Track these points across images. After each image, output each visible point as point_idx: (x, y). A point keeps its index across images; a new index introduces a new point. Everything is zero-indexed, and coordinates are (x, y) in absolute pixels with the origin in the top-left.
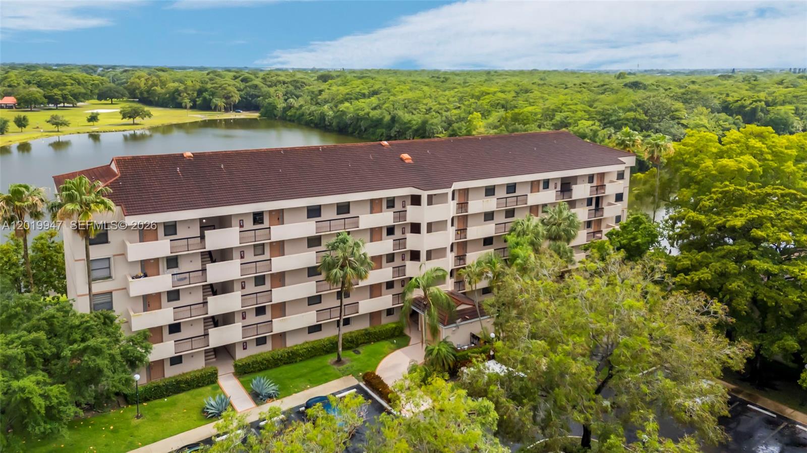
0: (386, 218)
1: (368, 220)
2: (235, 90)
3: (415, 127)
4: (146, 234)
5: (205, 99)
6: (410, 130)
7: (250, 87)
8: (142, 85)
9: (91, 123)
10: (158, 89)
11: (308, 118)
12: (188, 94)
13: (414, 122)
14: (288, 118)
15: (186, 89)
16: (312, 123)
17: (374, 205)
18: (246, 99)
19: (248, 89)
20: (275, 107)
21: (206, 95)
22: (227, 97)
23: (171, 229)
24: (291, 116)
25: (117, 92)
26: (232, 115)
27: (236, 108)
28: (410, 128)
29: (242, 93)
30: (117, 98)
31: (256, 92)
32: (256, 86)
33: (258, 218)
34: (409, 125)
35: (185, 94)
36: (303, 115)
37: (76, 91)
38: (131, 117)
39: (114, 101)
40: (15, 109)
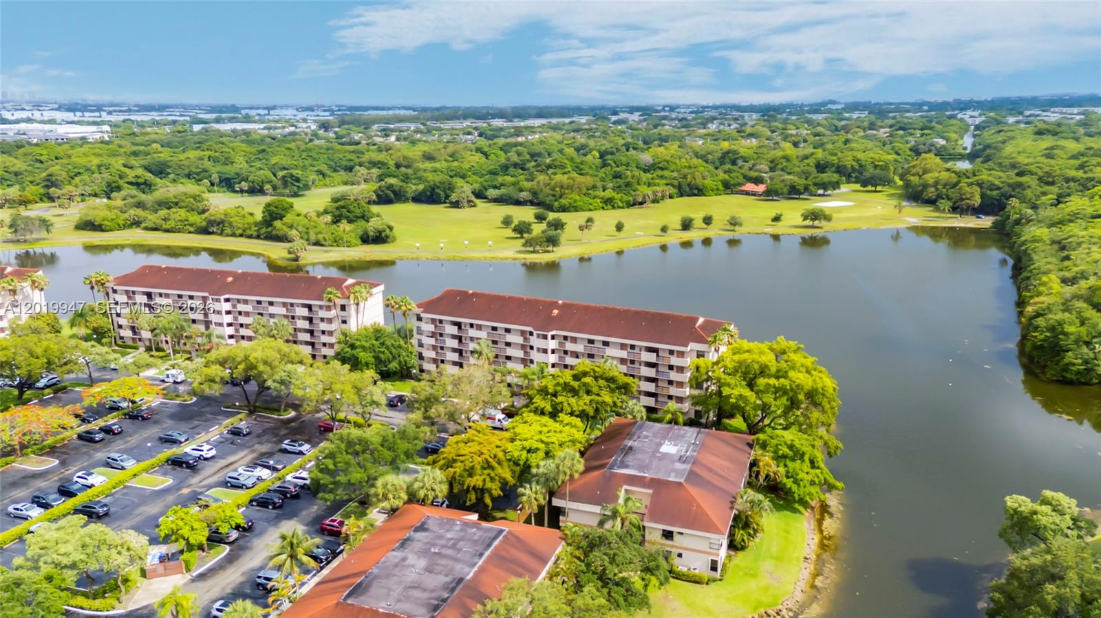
1: (514, 338)
2: (977, 191)
9: (774, 224)
17: (518, 332)
18: (996, 201)
19: (1008, 187)
20: (1008, 217)
22: (961, 199)
25: (880, 179)
29: (989, 193)
30: (882, 185)
31: (1015, 192)
36: (1019, 234)
38: (812, 219)
39: (879, 188)
40: (762, 198)
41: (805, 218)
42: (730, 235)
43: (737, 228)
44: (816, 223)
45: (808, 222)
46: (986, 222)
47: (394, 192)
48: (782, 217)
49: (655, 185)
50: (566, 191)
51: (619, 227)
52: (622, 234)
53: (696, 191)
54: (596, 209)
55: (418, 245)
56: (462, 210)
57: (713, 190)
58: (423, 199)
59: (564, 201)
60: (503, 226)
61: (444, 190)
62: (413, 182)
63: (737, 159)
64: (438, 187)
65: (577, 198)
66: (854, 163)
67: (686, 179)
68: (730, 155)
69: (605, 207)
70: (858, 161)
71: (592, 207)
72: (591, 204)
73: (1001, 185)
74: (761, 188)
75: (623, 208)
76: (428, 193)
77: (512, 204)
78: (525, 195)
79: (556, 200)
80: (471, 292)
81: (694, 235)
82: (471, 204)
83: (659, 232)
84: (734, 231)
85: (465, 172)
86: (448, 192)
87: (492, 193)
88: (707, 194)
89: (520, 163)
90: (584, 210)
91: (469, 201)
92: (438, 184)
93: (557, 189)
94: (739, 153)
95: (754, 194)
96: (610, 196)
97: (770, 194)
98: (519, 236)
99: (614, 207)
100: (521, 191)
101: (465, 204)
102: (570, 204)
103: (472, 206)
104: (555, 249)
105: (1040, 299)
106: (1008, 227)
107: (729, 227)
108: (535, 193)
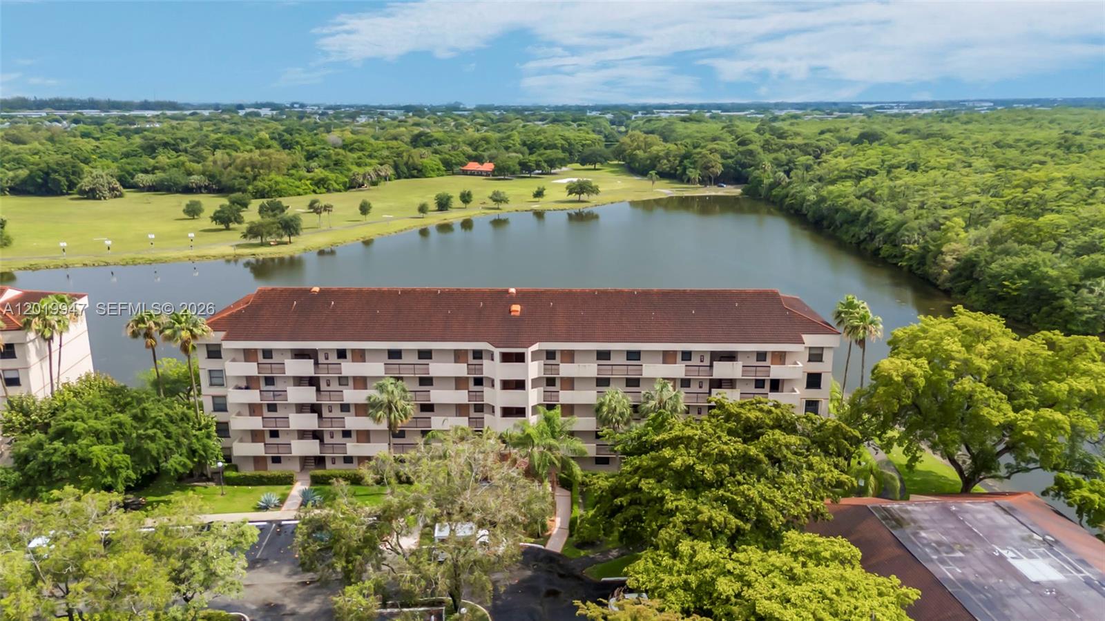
2: (719, 159)
3: (888, 230)
6: (882, 234)
7: (742, 152)
9: (537, 199)
10: (640, 153)
11: (789, 201)
12: (669, 161)
13: (890, 223)
14: (771, 199)
16: (792, 208)
18: (735, 169)
19: (739, 156)
20: (761, 182)
22: (706, 167)
24: (775, 196)
25: (600, 156)
27: (718, 181)
28: (881, 230)
29: (729, 161)
30: (601, 162)
31: (748, 160)
32: (751, 153)
34: (881, 226)
35: (665, 161)
36: (787, 196)
38: (577, 193)
39: (598, 166)
40: (491, 177)
41: (570, 193)
42: (494, 214)
43: (502, 205)
44: (584, 197)
45: (574, 197)
46: (733, 191)
48: (545, 192)
49: (366, 165)
50: (261, 171)
51: (365, 209)
52: (369, 218)
53: (415, 172)
54: (306, 193)
55: (63, 244)
56: (103, 201)
57: (433, 171)
58: (31, 189)
59: (260, 184)
60: (187, 217)
61: (66, 176)
62: (7, 165)
63: (431, 141)
64: (56, 171)
65: (279, 178)
66: (564, 142)
67: (402, 157)
68: (423, 138)
69: (318, 191)
70: (566, 139)
71: (300, 190)
72: (298, 187)
73: (733, 154)
74: (489, 167)
75: (339, 191)
76: (39, 180)
78: (195, 179)
79: (248, 184)
80: (316, 289)
81: (454, 216)
82: (117, 195)
83: (417, 214)
84: (498, 209)
85: (86, 155)
86: (72, 177)
87: (142, 178)
88: (427, 174)
89: (173, 142)
90: (290, 195)
91: (112, 189)
92: (55, 167)
93: (248, 169)
94: (432, 136)
95: (480, 174)
96: (322, 176)
97: (501, 172)
98: (222, 227)
99: (328, 191)
100: (190, 174)
101: (107, 194)
102: (270, 187)
103: (116, 196)
104: (293, 238)
105: (954, 246)
106: (763, 192)
107: (492, 204)
108: (211, 177)
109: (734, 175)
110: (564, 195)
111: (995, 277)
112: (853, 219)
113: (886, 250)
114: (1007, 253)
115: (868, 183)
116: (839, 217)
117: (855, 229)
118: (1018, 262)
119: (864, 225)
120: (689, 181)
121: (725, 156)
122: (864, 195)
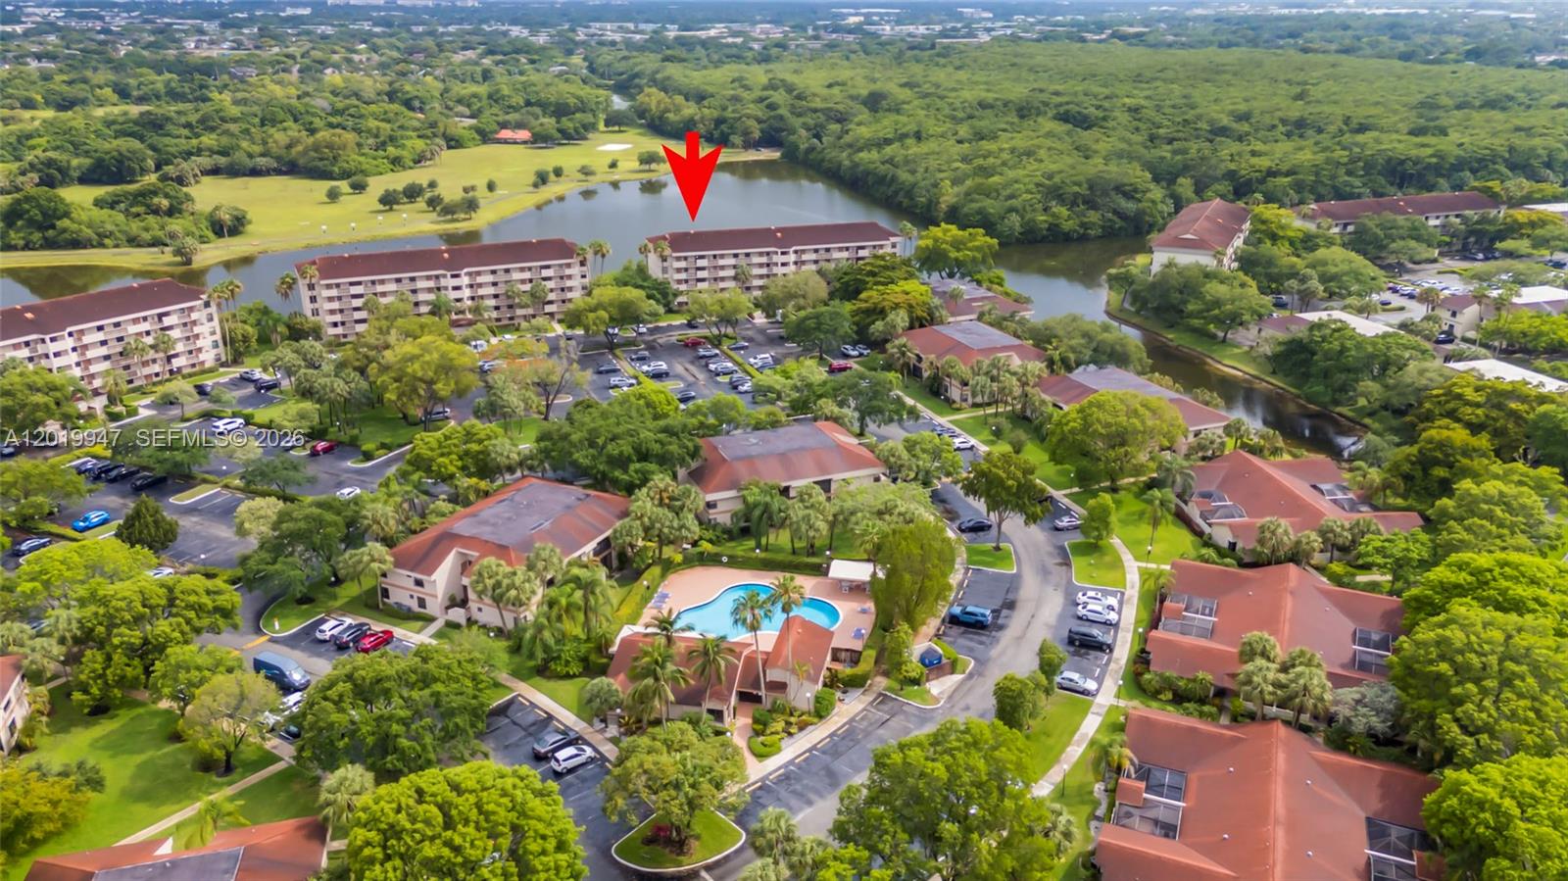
0: (764, 260)
1: (756, 260)
2: (755, 123)
3: (906, 189)
4: (678, 259)
5: (722, 133)
6: (902, 191)
7: (774, 117)
8: (653, 107)
9: (612, 170)
10: (671, 116)
11: (826, 165)
12: (704, 124)
13: (907, 183)
14: (809, 163)
15: (702, 118)
16: (831, 173)
17: (761, 254)
18: (771, 134)
19: (772, 121)
20: (797, 147)
21: (724, 127)
22: (746, 133)
23: (686, 258)
24: (812, 160)
26: (752, 156)
27: (757, 145)
28: (902, 189)
29: (764, 126)
30: (627, 125)
31: (780, 125)
32: (781, 118)
33: (715, 256)
34: (902, 186)
35: (700, 125)
36: (823, 160)
37: (586, 121)
38: (648, 163)
39: (624, 128)
41: (641, 163)
43: (590, 178)
44: (654, 166)
45: (644, 167)
46: (775, 155)
47: (59, 170)
48: (619, 163)
51: (492, 186)
52: (494, 195)
57: (470, 141)
73: (767, 119)
77: (245, 175)
81: (550, 192)
82: (198, 181)
83: (530, 189)
88: (464, 144)
95: (515, 143)
97: (543, 140)
99: (404, 168)
105: (945, 198)
106: (801, 156)
107: (583, 177)
108: (278, 159)
109: (769, 140)
110: (636, 165)
111: (966, 215)
112: (882, 180)
113: (906, 202)
114: (972, 201)
115: (889, 150)
116: (871, 180)
117: (883, 189)
118: (975, 206)
119: (889, 185)
120: (733, 146)
121: (759, 121)
122: (887, 162)
